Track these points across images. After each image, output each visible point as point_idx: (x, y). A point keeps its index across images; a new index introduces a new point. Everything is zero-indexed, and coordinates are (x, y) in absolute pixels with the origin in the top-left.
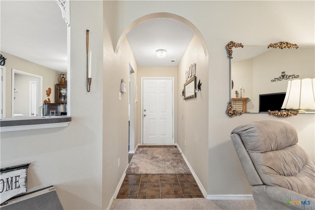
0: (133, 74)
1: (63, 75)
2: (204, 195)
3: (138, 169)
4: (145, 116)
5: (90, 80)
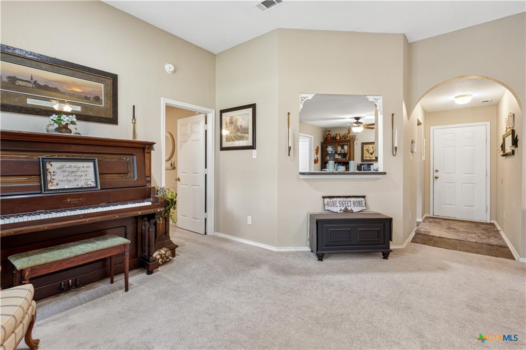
0: (420, 126)
1: (329, 131)
2: (517, 259)
3: (429, 232)
4: (436, 178)
5: (396, 148)
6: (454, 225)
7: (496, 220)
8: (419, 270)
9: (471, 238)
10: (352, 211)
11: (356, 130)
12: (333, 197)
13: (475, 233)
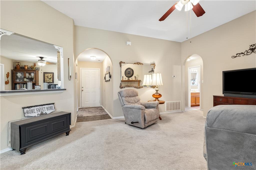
1: (18, 63)
2: (112, 118)
3: (82, 115)
4: (83, 91)
5: (71, 76)
6: (90, 110)
7: (102, 105)
8: (85, 135)
9: (97, 114)
10: (46, 114)
11: (40, 64)
12: (32, 107)
13: (98, 112)
